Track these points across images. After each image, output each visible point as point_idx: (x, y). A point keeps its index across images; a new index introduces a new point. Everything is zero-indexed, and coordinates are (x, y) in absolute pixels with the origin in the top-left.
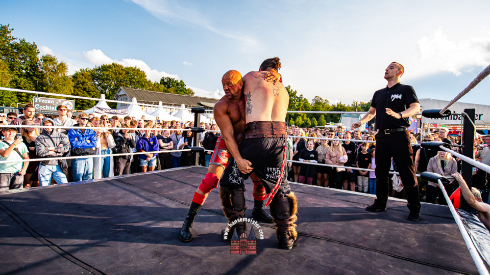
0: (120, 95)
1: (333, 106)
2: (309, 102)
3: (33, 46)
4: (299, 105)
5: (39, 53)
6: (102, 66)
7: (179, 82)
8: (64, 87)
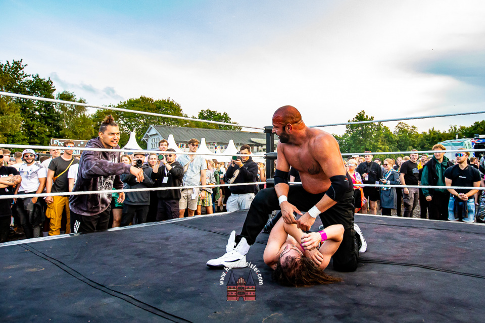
0: (151, 136)
1: (425, 133)
2: (391, 131)
3: (48, 82)
4: (378, 135)
5: (55, 90)
6: (128, 101)
7: (222, 114)
8: (83, 129)
